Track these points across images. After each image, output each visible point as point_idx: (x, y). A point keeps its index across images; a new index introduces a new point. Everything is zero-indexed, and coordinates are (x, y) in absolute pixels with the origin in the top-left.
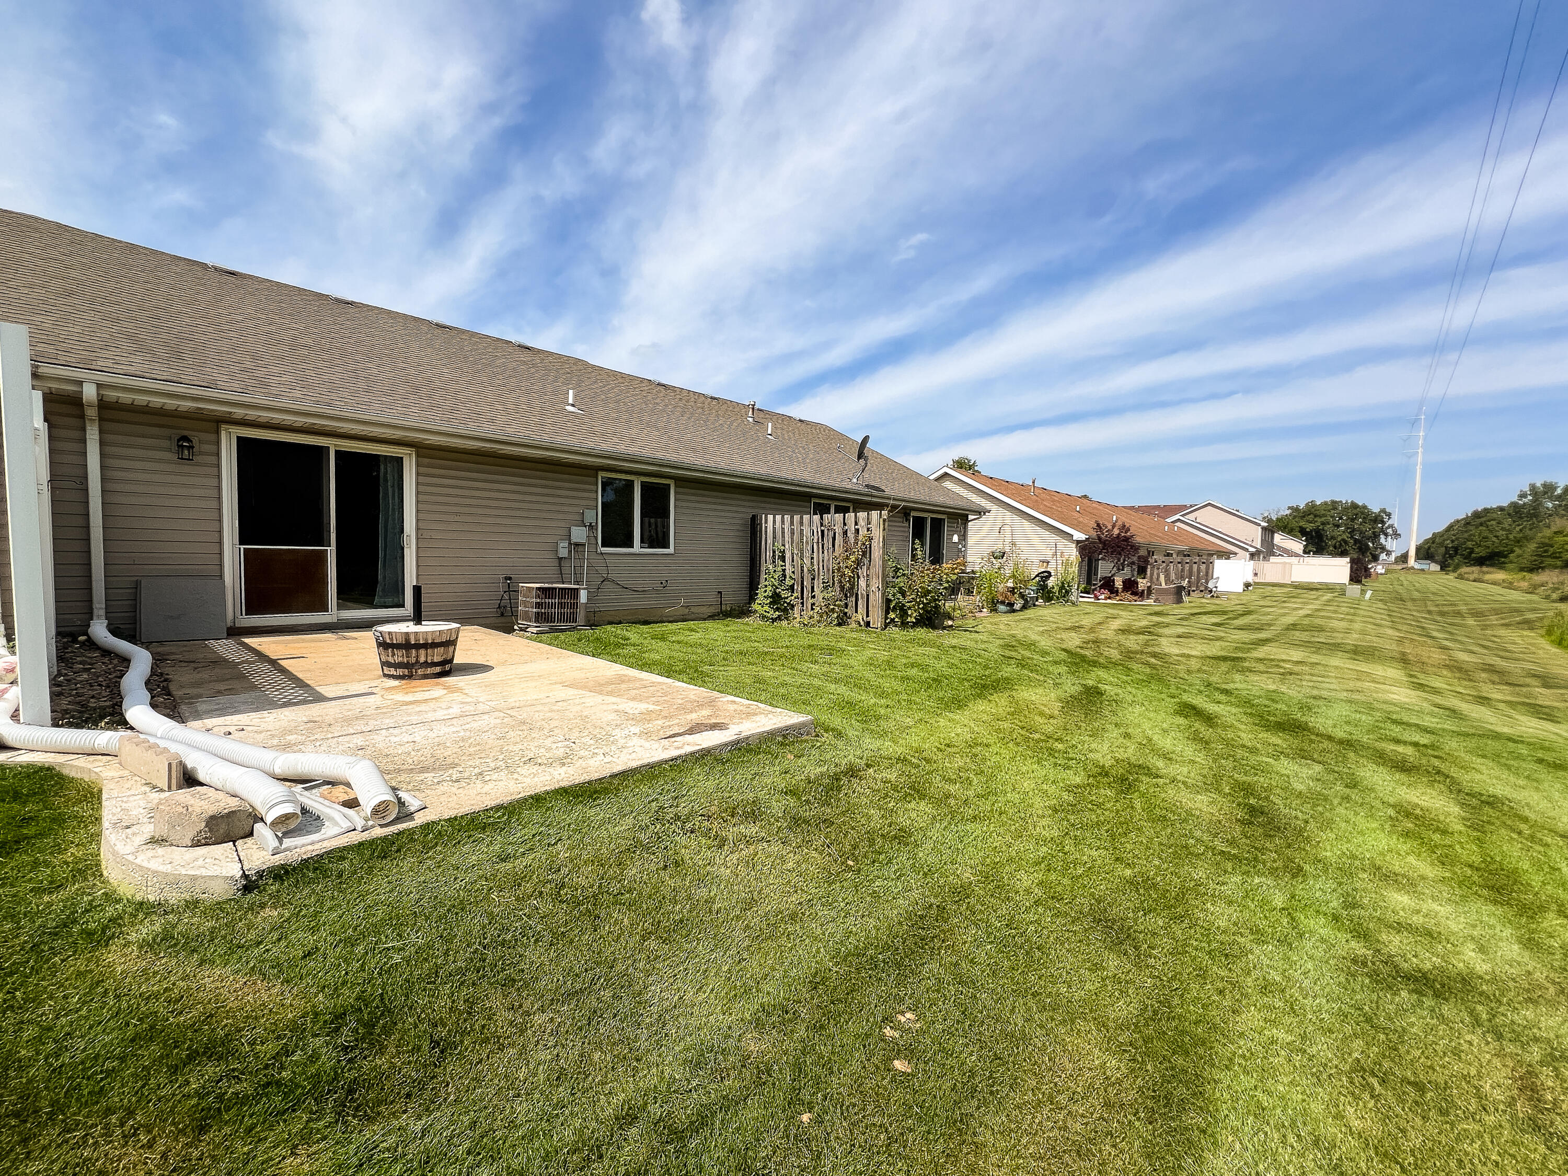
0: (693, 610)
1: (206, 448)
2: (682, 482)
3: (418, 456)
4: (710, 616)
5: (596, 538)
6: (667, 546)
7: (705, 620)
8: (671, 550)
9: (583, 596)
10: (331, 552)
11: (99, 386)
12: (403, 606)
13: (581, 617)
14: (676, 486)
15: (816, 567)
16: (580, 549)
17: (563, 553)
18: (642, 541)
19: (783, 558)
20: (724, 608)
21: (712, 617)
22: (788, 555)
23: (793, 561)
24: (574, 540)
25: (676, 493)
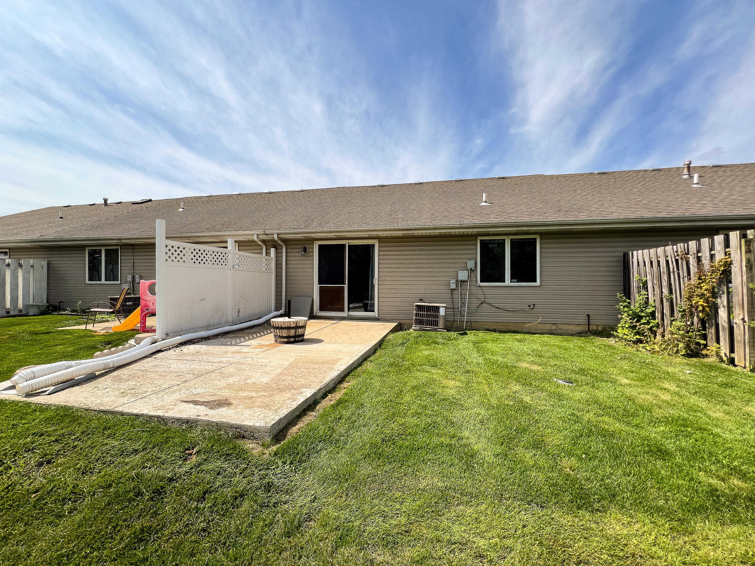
0: (560, 327)
1: (311, 250)
2: (545, 235)
3: (379, 243)
4: (578, 333)
5: (476, 277)
6: (535, 281)
7: (572, 335)
8: (538, 283)
9: (442, 312)
10: (346, 286)
11: (278, 234)
12: (374, 311)
13: (441, 323)
14: (541, 239)
15: (674, 296)
16: (465, 283)
17: (453, 286)
18: (512, 278)
19: (646, 289)
20: (591, 327)
21: (580, 334)
22: (650, 285)
23: (654, 291)
24: (460, 278)
25: (541, 244)
